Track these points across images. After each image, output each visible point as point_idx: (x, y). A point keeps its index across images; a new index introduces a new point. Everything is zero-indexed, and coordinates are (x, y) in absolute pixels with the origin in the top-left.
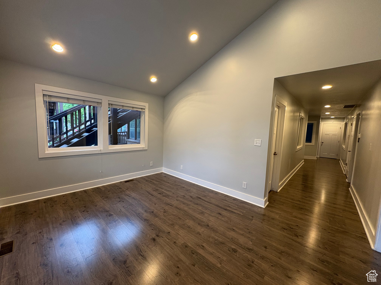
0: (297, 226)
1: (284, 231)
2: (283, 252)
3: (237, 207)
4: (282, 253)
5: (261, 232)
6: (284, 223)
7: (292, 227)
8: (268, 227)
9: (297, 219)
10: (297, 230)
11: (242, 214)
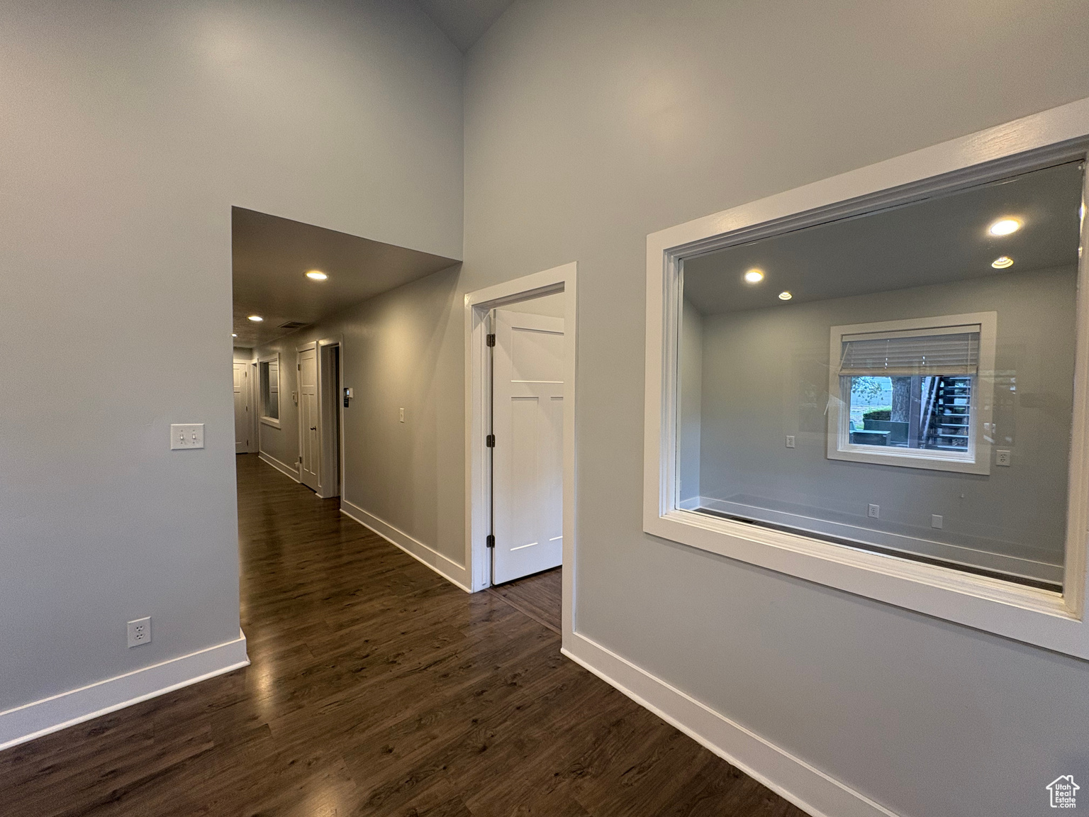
0: (367, 641)
1: (366, 677)
2: (421, 720)
3: (151, 742)
4: (422, 722)
5: (333, 729)
6: (340, 659)
7: (364, 655)
8: (325, 702)
9: (350, 629)
10: (378, 652)
11: (211, 745)
